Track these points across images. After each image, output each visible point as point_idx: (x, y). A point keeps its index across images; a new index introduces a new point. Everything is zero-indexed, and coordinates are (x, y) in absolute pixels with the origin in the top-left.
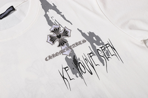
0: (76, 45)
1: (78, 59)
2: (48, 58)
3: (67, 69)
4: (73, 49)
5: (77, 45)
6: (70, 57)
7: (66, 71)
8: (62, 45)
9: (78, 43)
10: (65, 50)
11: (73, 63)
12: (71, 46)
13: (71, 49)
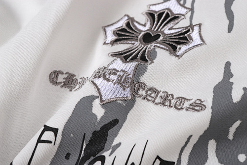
0: (158, 100)
1: (115, 143)
2: (61, 78)
3: (48, 135)
4: (138, 100)
5: (163, 104)
6: (98, 111)
7: (39, 141)
8: (126, 58)
9: (173, 101)
10: (113, 77)
11: (88, 138)
12: (143, 86)
13: (135, 93)
